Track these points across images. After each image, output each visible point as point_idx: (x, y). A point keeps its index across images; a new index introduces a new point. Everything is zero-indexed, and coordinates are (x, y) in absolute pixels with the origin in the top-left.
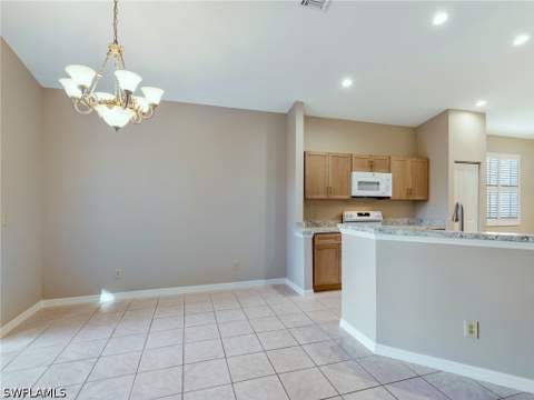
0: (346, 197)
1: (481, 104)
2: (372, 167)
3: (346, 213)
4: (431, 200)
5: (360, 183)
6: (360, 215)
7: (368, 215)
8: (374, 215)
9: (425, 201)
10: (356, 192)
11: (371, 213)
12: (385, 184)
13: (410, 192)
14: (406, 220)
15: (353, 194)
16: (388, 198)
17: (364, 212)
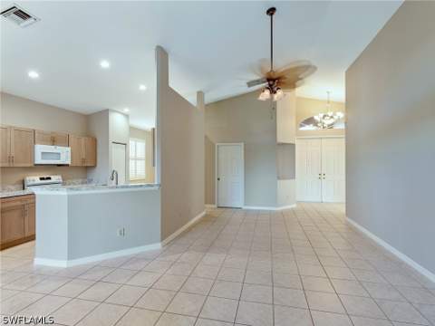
0: (29, 165)
1: (126, 110)
2: (53, 141)
3: (28, 178)
4: (98, 165)
5: (43, 153)
6: (41, 179)
7: (50, 178)
8: (55, 178)
9: (95, 166)
10: (39, 160)
11: (52, 177)
12: (64, 155)
13: (84, 161)
14: (80, 181)
15: (36, 163)
16: (67, 165)
17: (45, 177)
